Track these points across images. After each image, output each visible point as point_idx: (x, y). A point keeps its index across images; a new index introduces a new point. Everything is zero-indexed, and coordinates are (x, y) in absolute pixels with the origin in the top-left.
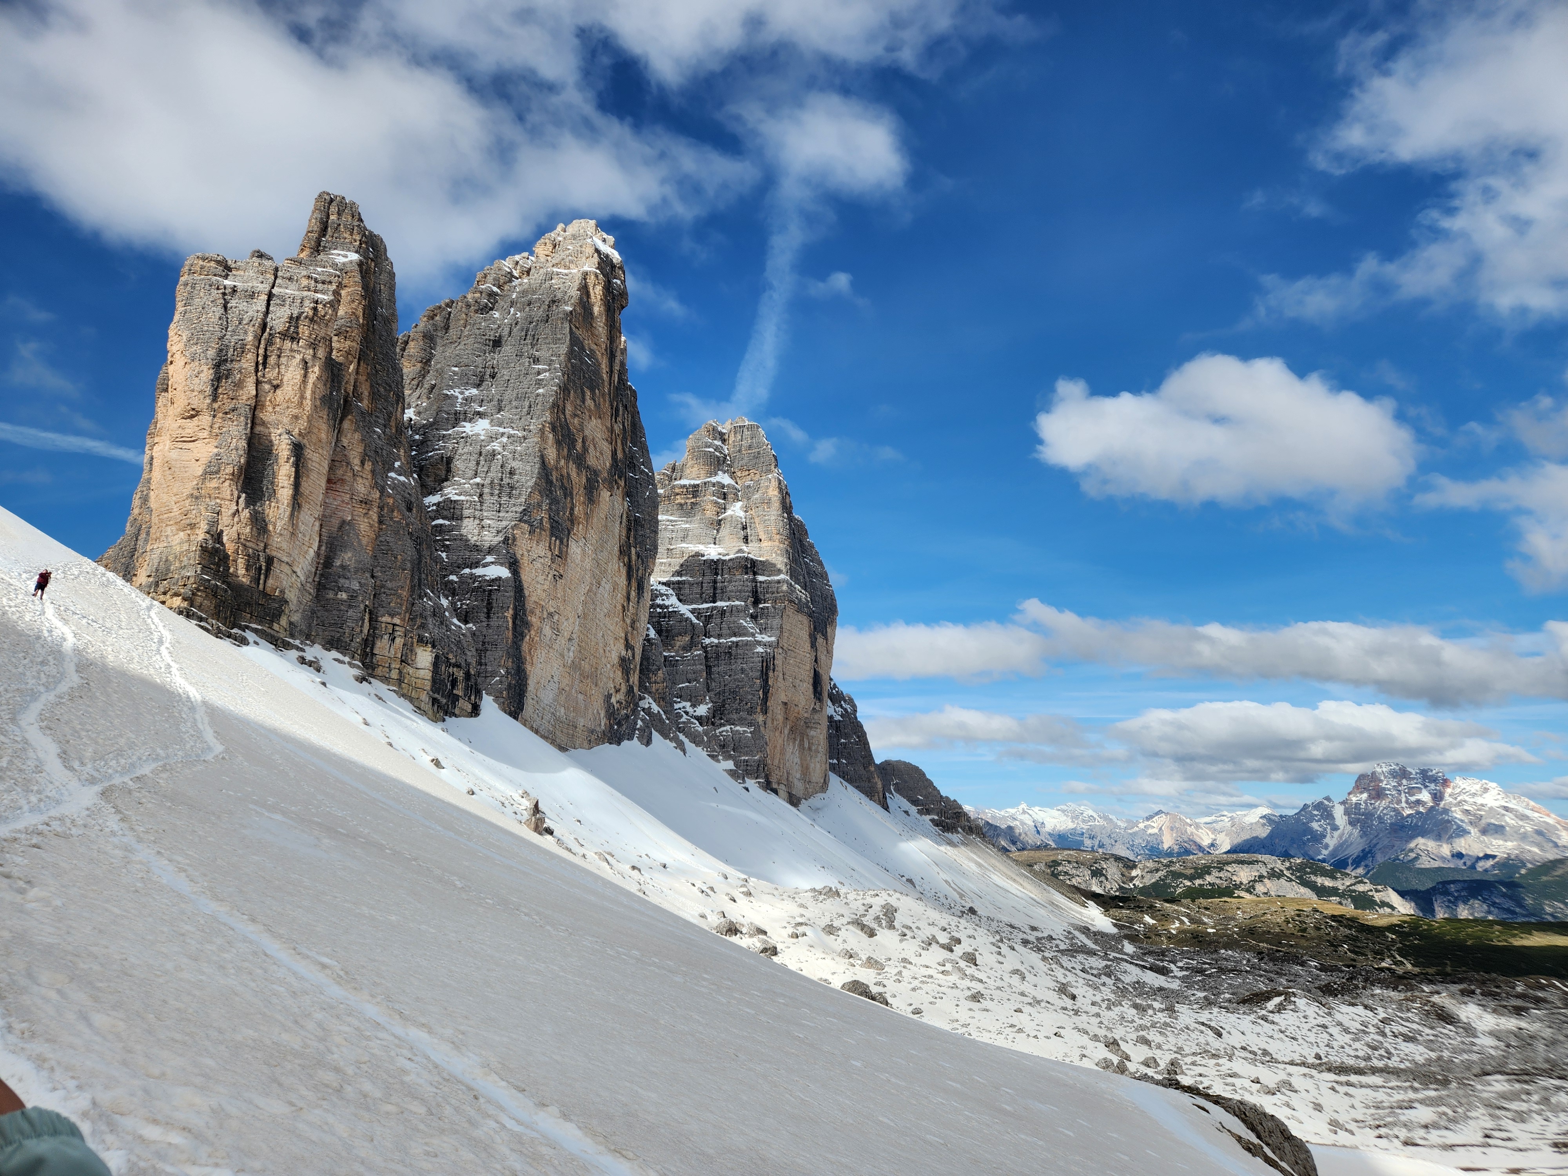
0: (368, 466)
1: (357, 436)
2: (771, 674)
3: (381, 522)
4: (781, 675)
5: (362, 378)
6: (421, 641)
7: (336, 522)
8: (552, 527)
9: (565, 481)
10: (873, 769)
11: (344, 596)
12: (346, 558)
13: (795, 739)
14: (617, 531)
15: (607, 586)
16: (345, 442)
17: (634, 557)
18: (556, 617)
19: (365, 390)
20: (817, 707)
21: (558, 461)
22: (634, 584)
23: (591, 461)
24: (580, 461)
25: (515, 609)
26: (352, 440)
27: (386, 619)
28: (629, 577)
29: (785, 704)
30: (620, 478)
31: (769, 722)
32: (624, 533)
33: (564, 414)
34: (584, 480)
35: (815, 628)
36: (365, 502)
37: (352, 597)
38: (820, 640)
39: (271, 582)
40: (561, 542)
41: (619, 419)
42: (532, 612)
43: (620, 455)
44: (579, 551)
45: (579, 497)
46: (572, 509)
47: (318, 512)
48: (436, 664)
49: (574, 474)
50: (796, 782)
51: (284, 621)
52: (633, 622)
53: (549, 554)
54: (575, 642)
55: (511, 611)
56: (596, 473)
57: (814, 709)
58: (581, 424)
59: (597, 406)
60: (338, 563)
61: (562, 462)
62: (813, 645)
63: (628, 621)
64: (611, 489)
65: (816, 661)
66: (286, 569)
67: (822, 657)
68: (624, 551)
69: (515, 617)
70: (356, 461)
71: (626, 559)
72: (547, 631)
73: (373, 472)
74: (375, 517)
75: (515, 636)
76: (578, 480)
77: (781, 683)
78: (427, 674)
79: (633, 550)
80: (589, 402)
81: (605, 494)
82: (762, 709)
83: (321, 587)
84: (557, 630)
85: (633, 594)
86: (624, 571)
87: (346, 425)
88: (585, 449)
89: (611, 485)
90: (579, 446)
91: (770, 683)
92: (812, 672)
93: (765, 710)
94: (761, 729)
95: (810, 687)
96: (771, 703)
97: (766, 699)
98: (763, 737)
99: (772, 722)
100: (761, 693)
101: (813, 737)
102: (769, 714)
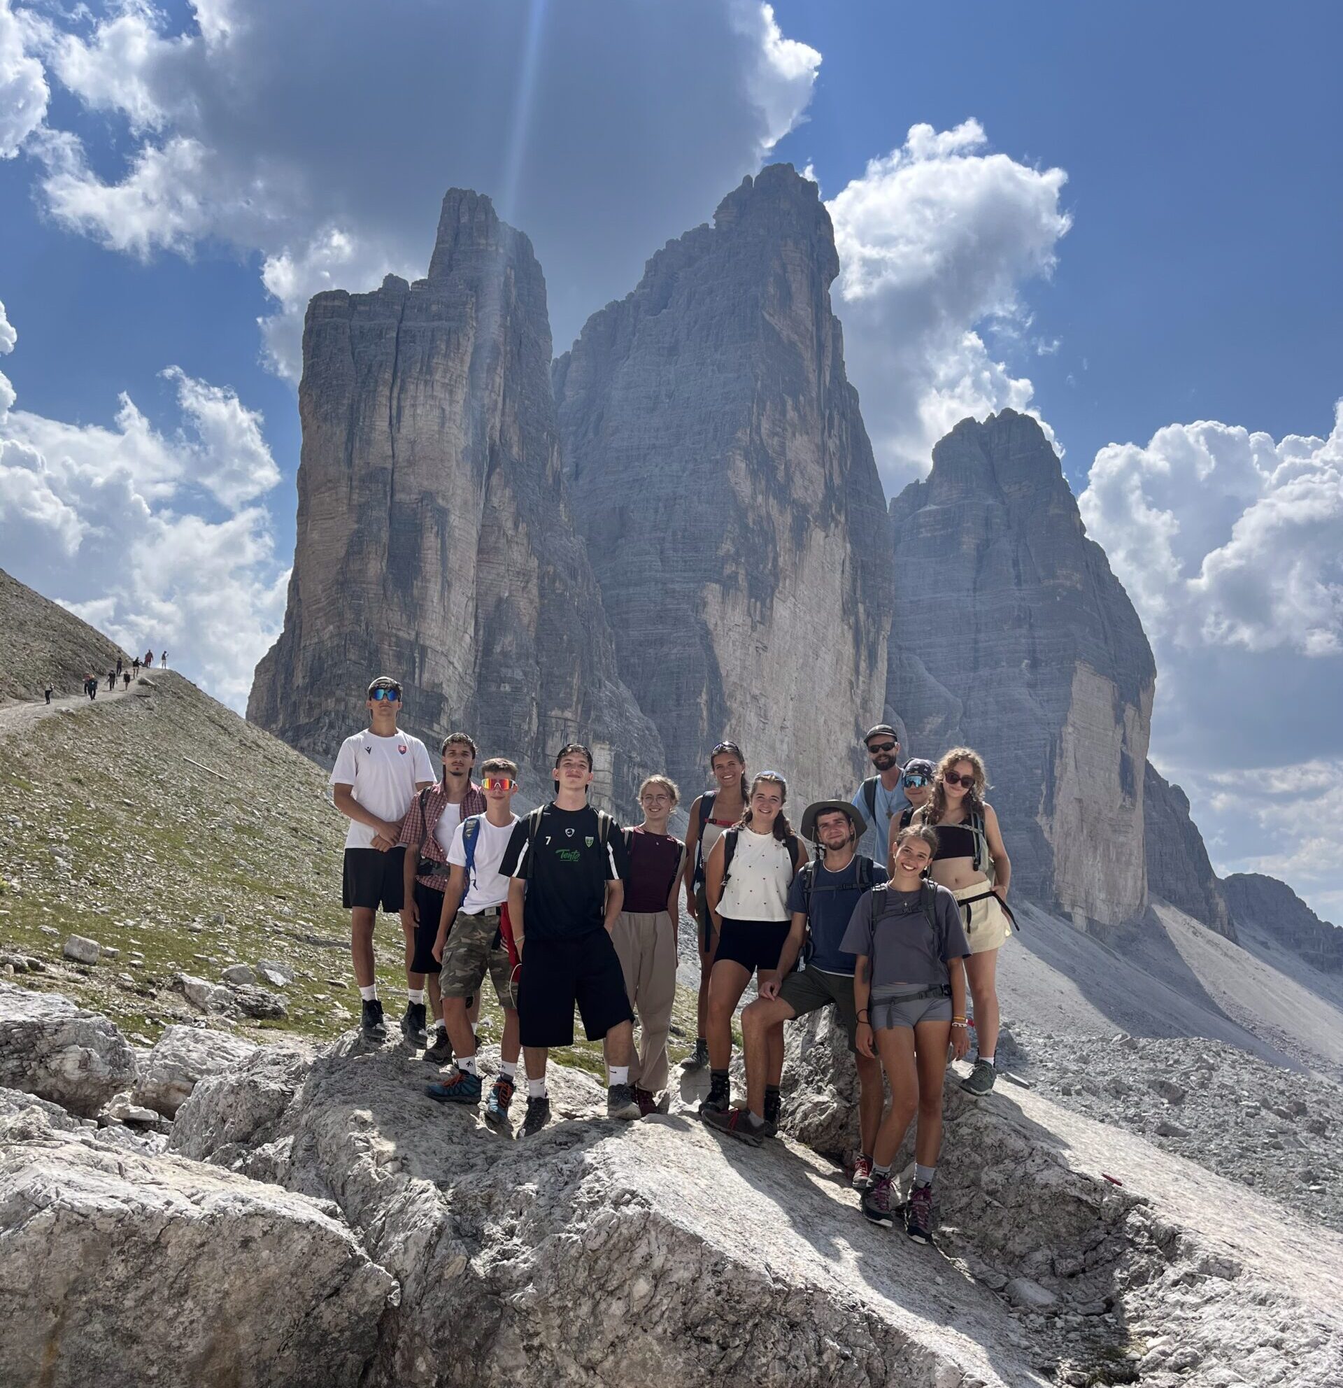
0: (522, 528)
1: (508, 492)
2: (1057, 761)
3: (542, 596)
4: (1072, 763)
5: (509, 420)
6: (599, 738)
7: (491, 600)
8: (750, 586)
9: (765, 523)
10: (1212, 886)
11: (507, 688)
12: (507, 642)
13: (1095, 848)
14: (838, 583)
15: (828, 658)
16: (495, 501)
17: (862, 616)
18: (762, 701)
19: (514, 436)
20: (1128, 803)
21: (754, 497)
22: (864, 653)
23: (798, 493)
24: (782, 493)
25: (710, 692)
26: (502, 498)
27: (555, 713)
28: (857, 643)
29: (1080, 801)
30: (839, 511)
31: (1057, 826)
32: (847, 587)
33: (759, 433)
34: (789, 520)
35: (1121, 695)
36: (524, 574)
37: (516, 690)
38: (1130, 712)
39: (426, 676)
40: (763, 604)
41: (835, 432)
42: (731, 696)
43: (837, 481)
44: (786, 613)
45: (784, 541)
46: (775, 560)
47: (471, 591)
48: (617, 763)
49: (775, 513)
50: (1099, 904)
51: (444, 721)
52: (865, 702)
53: (749, 621)
54: (789, 731)
55: (704, 697)
56: (805, 508)
57: (1122, 807)
58: (783, 445)
59: (803, 418)
60: (498, 649)
61: (760, 498)
62: (1119, 719)
63: (858, 701)
64: (825, 527)
65: (1124, 741)
66: (443, 660)
67: (1134, 736)
68: (848, 609)
69: (711, 702)
70: (509, 524)
71: (852, 620)
72: (752, 717)
73: (528, 535)
74: (535, 591)
75: (711, 727)
76: (783, 521)
77: (1071, 772)
78: (608, 778)
79: (861, 608)
80: (791, 414)
81: (818, 536)
82: (1045, 809)
83: (482, 679)
84: (764, 716)
85: (863, 665)
86: (849, 636)
87: (495, 480)
88: (789, 478)
89: (825, 521)
90: (781, 475)
91: (1057, 773)
92: (1119, 756)
93: (1050, 811)
94: (1046, 835)
95: (1115, 777)
96: (1060, 800)
97: (1051, 796)
98: (1048, 845)
99: (1062, 827)
100: (1043, 787)
101: (1123, 845)
102: (1057, 816)
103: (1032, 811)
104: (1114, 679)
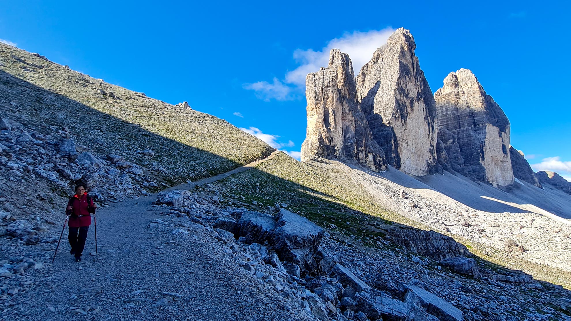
0: (350, 112)
1: (347, 105)
2: (484, 147)
3: (355, 125)
4: (488, 147)
5: (346, 91)
6: (369, 152)
7: (345, 127)
8: (401, 116)
9: (404, 103)
10: (533, 175)
11: (349, 144)
12: (349, 135)
13: (497, 167)
14: (423, 113)
15: (422, 130)
16: (344, 107)
17: (429, 120)
18: (407, 141)
19: (347, 94)
21: (400, 98)
22: (431, 128)
23: (411, 95)
24: (407, 96)
25: (394, 140)
26: (346, 106)
27: (360, 148)
28: (429, 126)
29: (492, 156)
30: (421, 98)
31: (486, 163)
32: (425, 113)
33: (400, 84)
34: (409, 101)
35: (500, 131)
36: (351, 121)
37: (352, 144)
38: (503, 134)
39: (333, 143)
40: (405, 120)
41: (419, 81)
42: (399, 140)
43: (420, 91)
44: (411, 121)
45: (408, 106)
46: (407, 110)
47: (341, 125)
48: (374, 157)
49: (406, 100)
50: (500, 181)
51: (337, 152)
52: (432, 139)
53: (402, 124)
54: (414, 147)
56: (413, 98)
57: (504, 157)
58: (406, 86)
59: (410, 79)
60: (347, 136)
61: (402, 98)
62: (500, 136)
63: (430, 138)
64: (418, 102)
65: (502, 141)
66: (336, 140)
67: (505, 140)
68: (426, 118)
69: (394, 142)
70: (348, 111)
71: (427, 121)
72: (404, 145)
73: (352, 113)
74: (354, 124)
75: (395, 147)
76: (408, 102)
77: (488, 150)
78: (373, 160)
79: (429, 118)
80: (407, 79)
81: (416, 104)
83: (344, 143)
84: (407, 144)
85: (431, 130)
86: (427, 124)
87: (344, 103)
88: (408, 93)
89: (418, 100)
90: (406, 92)
91: (484, 150)
92: (501, 145)
93: (483, 159)
94: (483, 165)
95: (501, 150)
96: (486, 157)
97: (483, 156)
98: (484, 168)
99: (487, 163)
100: (481, 154)
101: (505, 166)
102: (485, 160)
103: (478, 160)
104: (497, 127)
